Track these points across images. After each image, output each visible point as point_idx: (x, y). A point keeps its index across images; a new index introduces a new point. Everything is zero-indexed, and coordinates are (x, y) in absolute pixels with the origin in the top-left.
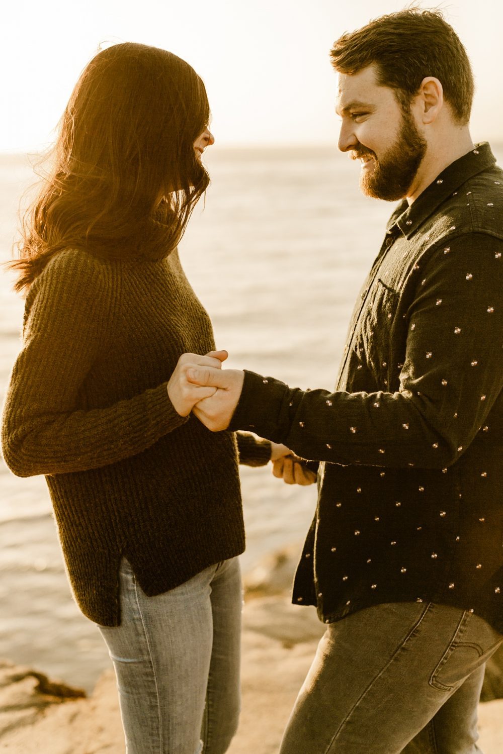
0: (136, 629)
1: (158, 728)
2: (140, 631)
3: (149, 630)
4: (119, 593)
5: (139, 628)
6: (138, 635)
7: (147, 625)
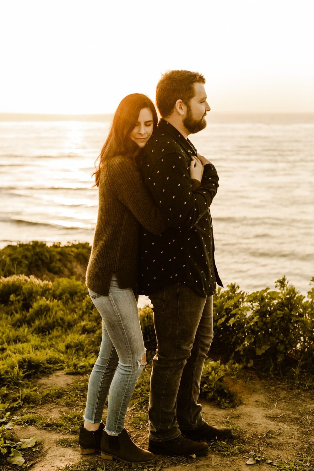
0: (111, 304)
1: (127, 341)
2: (113, 305)
3: (116, 304)
4: (110, 286)
5: (112, 303)
6: (112, 306)
7: (114, 302)
